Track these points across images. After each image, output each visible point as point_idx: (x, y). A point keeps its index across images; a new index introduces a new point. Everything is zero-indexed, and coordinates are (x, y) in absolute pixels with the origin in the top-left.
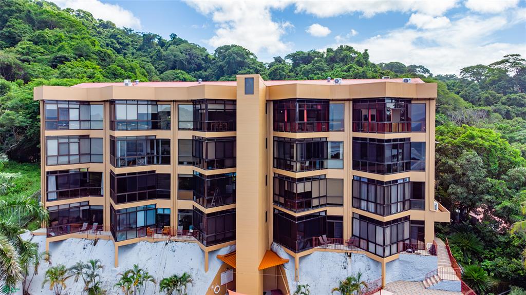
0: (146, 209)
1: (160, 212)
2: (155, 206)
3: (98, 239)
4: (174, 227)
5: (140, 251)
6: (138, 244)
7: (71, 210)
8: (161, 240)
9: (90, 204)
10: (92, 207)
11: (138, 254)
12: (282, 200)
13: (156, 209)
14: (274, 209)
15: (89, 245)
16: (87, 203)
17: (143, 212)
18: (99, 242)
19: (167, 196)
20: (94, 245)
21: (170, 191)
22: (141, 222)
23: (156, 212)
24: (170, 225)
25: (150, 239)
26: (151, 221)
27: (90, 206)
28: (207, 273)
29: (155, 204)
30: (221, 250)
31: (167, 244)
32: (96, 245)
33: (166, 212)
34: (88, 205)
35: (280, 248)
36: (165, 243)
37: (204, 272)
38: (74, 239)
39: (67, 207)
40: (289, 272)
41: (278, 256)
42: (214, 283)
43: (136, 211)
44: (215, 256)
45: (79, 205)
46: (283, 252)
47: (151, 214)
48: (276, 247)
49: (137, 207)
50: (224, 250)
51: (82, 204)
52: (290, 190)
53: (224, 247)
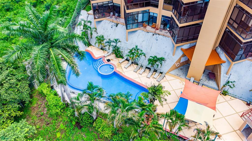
0: (144, 12)
1: (151, 14)
2: (149, 11)
3: (118, 24)
4: (158, 25)
5: (139, 35)
6: (138, 31)
7: (104, 5)
8: (151, 32)
9: (113, 2)
10: (114, 4)
11: (138, 37)
12: (236, 26)
13: (149, 13)
14: (227, 28)
15: (114, 26)
16: (112, 2)
17: (142, 14)
18: (119, 25)
19: (157, 6)
20: (116, 27)
21: (158, 4)
22: (140, 20)
23: (149, 14)
24: (156, 23)
25: (144, 29)
26: (146, 19)
27: (113, 3)
28: (174, 56)
29: (149, 10)
30: (184, 46)
31: (153, 35)
32: (117, 27)
33: (155, 15)
34: (112, 3)
35: (222, 52)
36: (153, 34)
37: (172, 56)
38: (107, 21)
39: (102, 3)
40: (224, 68)
41: (219, 56)
42: (177, 62)
43: (138, 13)
44: (180, 49)
45: (107, 2)
46: (223, 56)
47: (146, 15)
48: (219, 50)
49: (138, 11)
50: (186, 46)
51: (109, 2)
52: (245, 22)
53: (186, 44)
